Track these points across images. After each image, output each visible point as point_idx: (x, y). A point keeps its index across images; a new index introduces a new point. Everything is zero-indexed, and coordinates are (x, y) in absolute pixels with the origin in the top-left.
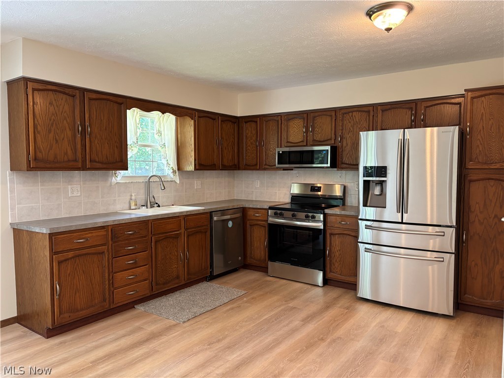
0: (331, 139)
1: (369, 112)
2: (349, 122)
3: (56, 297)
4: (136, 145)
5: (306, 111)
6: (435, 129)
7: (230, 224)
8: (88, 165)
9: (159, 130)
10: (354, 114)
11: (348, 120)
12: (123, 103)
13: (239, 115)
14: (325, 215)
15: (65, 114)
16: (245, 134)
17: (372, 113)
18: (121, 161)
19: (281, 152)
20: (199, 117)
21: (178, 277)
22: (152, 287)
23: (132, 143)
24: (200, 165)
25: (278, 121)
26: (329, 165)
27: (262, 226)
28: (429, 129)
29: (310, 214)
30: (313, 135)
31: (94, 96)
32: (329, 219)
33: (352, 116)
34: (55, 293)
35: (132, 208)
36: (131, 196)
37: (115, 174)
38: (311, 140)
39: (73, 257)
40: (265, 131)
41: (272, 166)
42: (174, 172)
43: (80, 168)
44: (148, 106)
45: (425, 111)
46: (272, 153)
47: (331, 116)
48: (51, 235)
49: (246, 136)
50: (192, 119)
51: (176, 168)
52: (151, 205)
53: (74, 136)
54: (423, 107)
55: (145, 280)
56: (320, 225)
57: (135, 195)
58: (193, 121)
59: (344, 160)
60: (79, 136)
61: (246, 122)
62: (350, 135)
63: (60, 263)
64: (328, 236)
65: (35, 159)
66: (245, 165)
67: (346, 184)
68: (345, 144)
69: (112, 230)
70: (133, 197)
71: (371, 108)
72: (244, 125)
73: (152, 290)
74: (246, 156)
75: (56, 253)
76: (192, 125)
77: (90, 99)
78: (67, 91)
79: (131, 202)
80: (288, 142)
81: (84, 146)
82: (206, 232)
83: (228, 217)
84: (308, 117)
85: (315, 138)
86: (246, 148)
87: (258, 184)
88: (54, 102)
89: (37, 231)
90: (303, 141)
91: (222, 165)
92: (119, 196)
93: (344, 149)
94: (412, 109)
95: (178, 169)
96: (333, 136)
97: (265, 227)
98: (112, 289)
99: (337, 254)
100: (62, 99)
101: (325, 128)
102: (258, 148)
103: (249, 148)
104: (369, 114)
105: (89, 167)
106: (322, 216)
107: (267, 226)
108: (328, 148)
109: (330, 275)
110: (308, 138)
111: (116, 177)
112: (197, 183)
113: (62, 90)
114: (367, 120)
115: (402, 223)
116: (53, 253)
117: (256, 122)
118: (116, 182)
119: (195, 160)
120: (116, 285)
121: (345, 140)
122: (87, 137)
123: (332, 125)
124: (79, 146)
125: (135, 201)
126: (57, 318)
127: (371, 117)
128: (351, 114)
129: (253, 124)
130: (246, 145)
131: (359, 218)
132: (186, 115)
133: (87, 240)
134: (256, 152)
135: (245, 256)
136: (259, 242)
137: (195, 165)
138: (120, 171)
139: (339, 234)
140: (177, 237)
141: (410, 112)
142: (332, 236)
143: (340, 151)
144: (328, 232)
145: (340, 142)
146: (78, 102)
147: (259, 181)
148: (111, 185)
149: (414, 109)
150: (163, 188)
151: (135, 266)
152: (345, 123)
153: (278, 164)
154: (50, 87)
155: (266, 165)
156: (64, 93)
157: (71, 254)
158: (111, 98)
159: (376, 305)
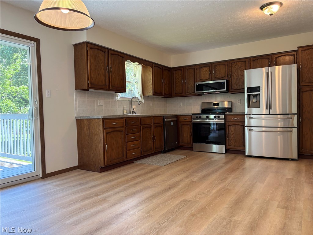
0: (225, 77)
1: (246, 61)
2: (235, 67)
3: (106, 151)
5: (210, 62)
6: (281, 66)
7: (172, 124)
9: (134, 74)
10: (238, 63)
11: (235, 66)
12: (124, 57)
13: (171, 66)
14: (225, 116)
15: (102, 61)
16: (175, 77)
17: (247, 62)
18: (124, 87)
19: (198, 85)
20: (155, 67)
21: (151, 149)
22: (141, 152)
24: (155, 92)
25: (194, 69)
26: (225, 90)
27: (188, 125)
28: (277, 67)
29: (217, 116)
30: (215, 74)
31: (113, 52)
32: (227, 117)
33: (236, 64)
34: (105, 149)
36: (124, 108)
38: (214, 78)
39: (112, 132)
40: (187, 75)
41: (191, 93)
42: (141, 97)
43: (107, 89)
44: (134, 59)
45: (276, 59)
46: (191, 86)
47: (225, 65)
48: (104, 119)
49: (176, 78)
50: (151, 68)
51: (142, 94)
52: (133, 113)
53: (105, 73)
54: (275, 58)
55: (138, 148)
56: (223, 121)
58: (152, 69)
59: (233, 87)
60: (107, 72)
61: (175, 71)
62: (235, 74)
63: (107, 133)
64: (227, 126)
65: (91, 83)
66: (176, 94)
67: (232, 101)
68: (233, 79)
69: (126, 120)
70: (125, 108)
71: (247, 60)
72: (175, 72)
73: (141, 154)
74: (176, 89)
75: (106, 129)
76: (151, 71)
77: (111, 54)
79: (124, 111)
80: (200, 80)
81: (109, 78)
82: (162, 127)
83: (170, 120)
84: (212, 66)
85: (216, 77)
86: (176, 84)
87: (181, 104)
88: (97, 55)
89: (95, 118)
90: (209, 79)
91: (164, 93)
92: (119, 107)
93: (232, 81)
94: (269, 59)
95: (143, 96)
96: (226, 75)
97: (190, 125)
98: (126, 151)
99: (232, 135)
100: (100, 54)
101: (222, 71)
102: (183, 84)
103: (177, 84)
104: (246, 62)
105: (111, 89)
106: (224, 116)
107: (191, 124)
108: (225, 81)
109: (229, 147)
110: (212, 77)
111: (118, 96)
112: (151, 104)
114: (245, 66)
115: (269, 114)
116: (104, 128)
117: (182, 70)
118: (117, 99)
119: (153, 90)
120: (127, 149)
121: (233, 77)
122: (110, 73)
123: (225, 69)
124: (107, 78)
125: (126, 110)
126: (106, 161)
127: (247, 64)
128: (235, 63)
129: (180, 72)
130: (176, 83)
131: (246, 114)
132: (149, 66)
133: (117, 124)
134: (181, 86)
135: (179, 142)
136: (186, 134)
137: (153, 92)
138: (120, 94)
139: (233, 125)
140: (150, 127)
141: (268, 60)
142: (229, 126)
143: (230, 82)
144: (227, 124)
145: (230, 78)
146: (106, 55)
147: (182, 103)
148: (115, 101)
149: (270, 59)
150: (139, 104)
151: (134, 140)
152: (233, 68)
153: (196, 91)
154: (96, 47)
155: (187, 93)
156: (101, 50)
157: (110, 130)
158: (119, 54)
159: (257, 158)
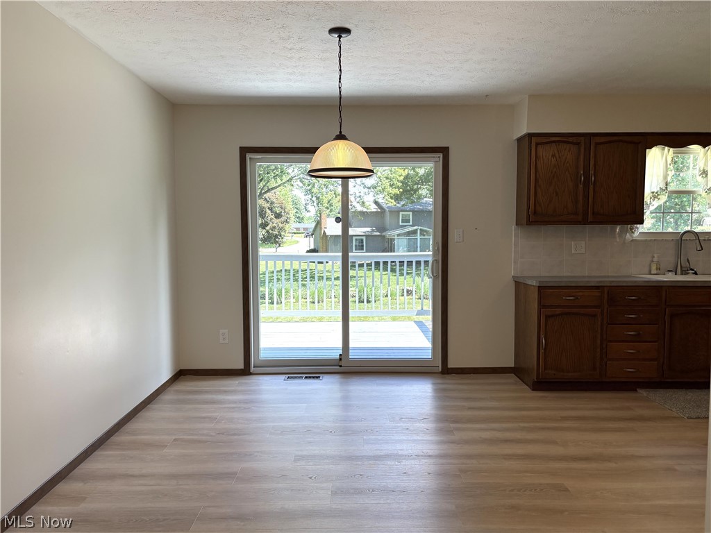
4: (664, 192)
8: (590, 218)
9: (704, 170)
12: (640, 143)
15: (568, 165)
22: (663, 371)
23: (659, 189)
31: (603, 139)
34: (541, 347)
35: (652, 272)
36: (653, 257)
37: (631, 229)
39: (561, 314)
43: (578, 222)
48: (540, 288)
52: (682, 271)
53: (576, 187)
55: (652, 360)
57: (658, 257)
60: (581, 186)
63: (547, 317)
65: (535, 212)
69: (608, 292)
70: (655, 259)
73: (663, 375)
75: (544, 307)
77: (597, 144)
78: (571, 139)
79: (652, 265)
81: (586, 198)
88: (557, 155)
89: (530, 283)
92: (635, 257)
98: (605, 359)
100: (565, 150)
105: (592, 220)
111: (633, 232)
113: (566, 140)
116: (541, 306)
118: (631, 239)
120: (610, 356)
122: (591, 186)
124: (580, 198)
125: (658, 263)
126: (542, 372)
133: (577, 298)
146: (582, 149)
148: (623, 244)
150: (700, 249)
154: (554, 139)
156: (568, 142)
157: (558, 311)
158: (624, 138)
